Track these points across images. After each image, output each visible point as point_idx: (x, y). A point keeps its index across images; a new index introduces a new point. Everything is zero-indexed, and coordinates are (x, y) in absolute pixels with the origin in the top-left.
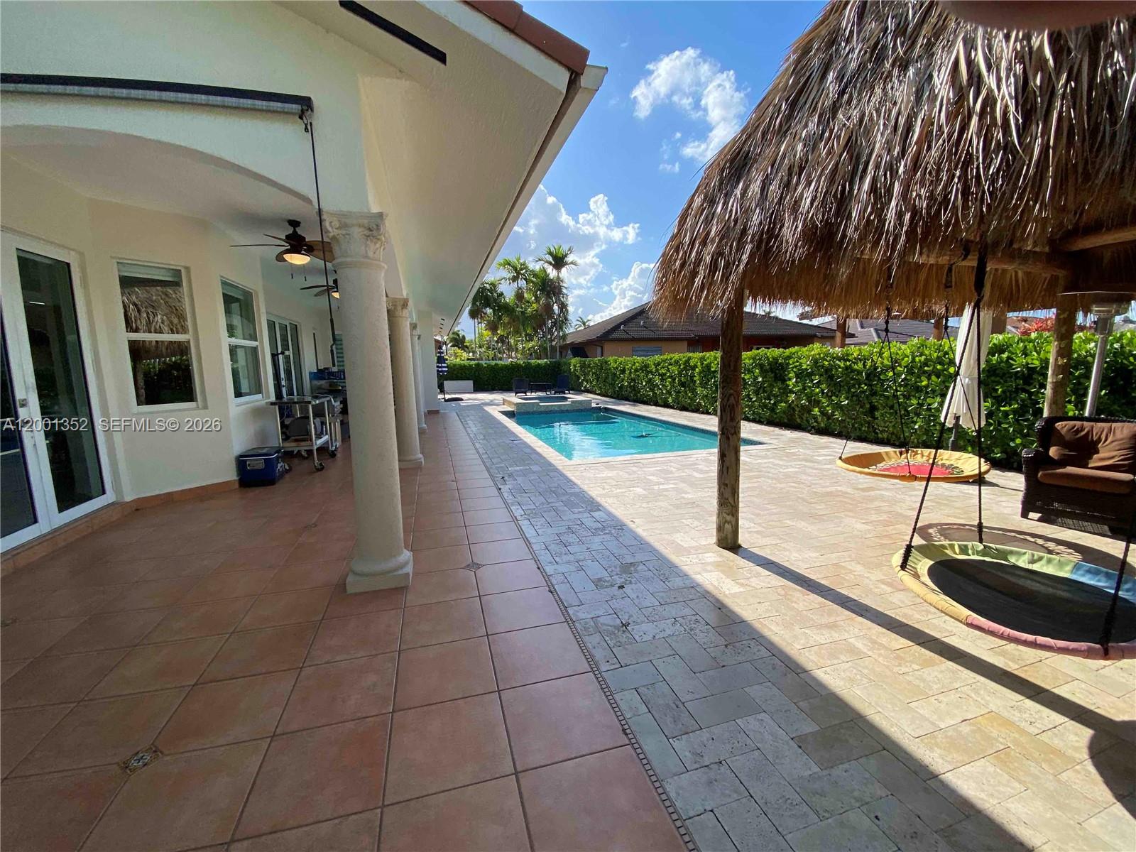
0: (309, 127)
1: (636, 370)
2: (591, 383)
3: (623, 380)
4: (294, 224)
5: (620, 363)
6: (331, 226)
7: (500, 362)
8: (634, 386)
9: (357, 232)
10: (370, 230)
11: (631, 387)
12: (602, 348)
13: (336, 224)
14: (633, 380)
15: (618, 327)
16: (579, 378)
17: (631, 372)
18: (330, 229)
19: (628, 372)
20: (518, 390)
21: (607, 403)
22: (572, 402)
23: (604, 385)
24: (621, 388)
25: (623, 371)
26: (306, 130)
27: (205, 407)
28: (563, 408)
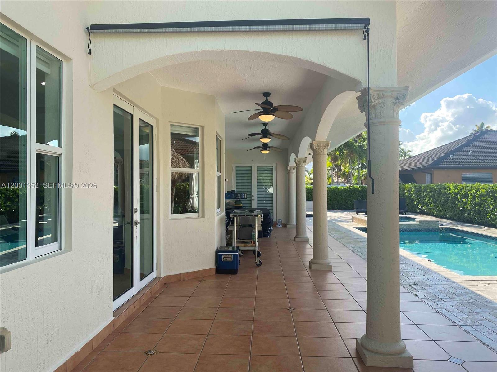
0: (367, 37)
1: (481, 195)
2: (428, 205)
3: (465, 204)
4: (267, 95)
5: (462, 189)
6: (374, 98)
7: (339, 187)
8: (478, 210)
9: (389, 101)
10: (397, 99)
11: (475, 211)
12: (431, 175)
13: (376, 97)
14: (479, 205)
15: (446, 157)
16: (413, 201)
17: (474, 198)
18: (373, 100)
19: (471, 197)
20: (360, 210)
21: (448, 224)
22: (421, 222)
23: (443, 208)
24: (464, 211)
25: (466, 196)
26: (365, 39)
27: (203, 216)
28: (411, 228)
